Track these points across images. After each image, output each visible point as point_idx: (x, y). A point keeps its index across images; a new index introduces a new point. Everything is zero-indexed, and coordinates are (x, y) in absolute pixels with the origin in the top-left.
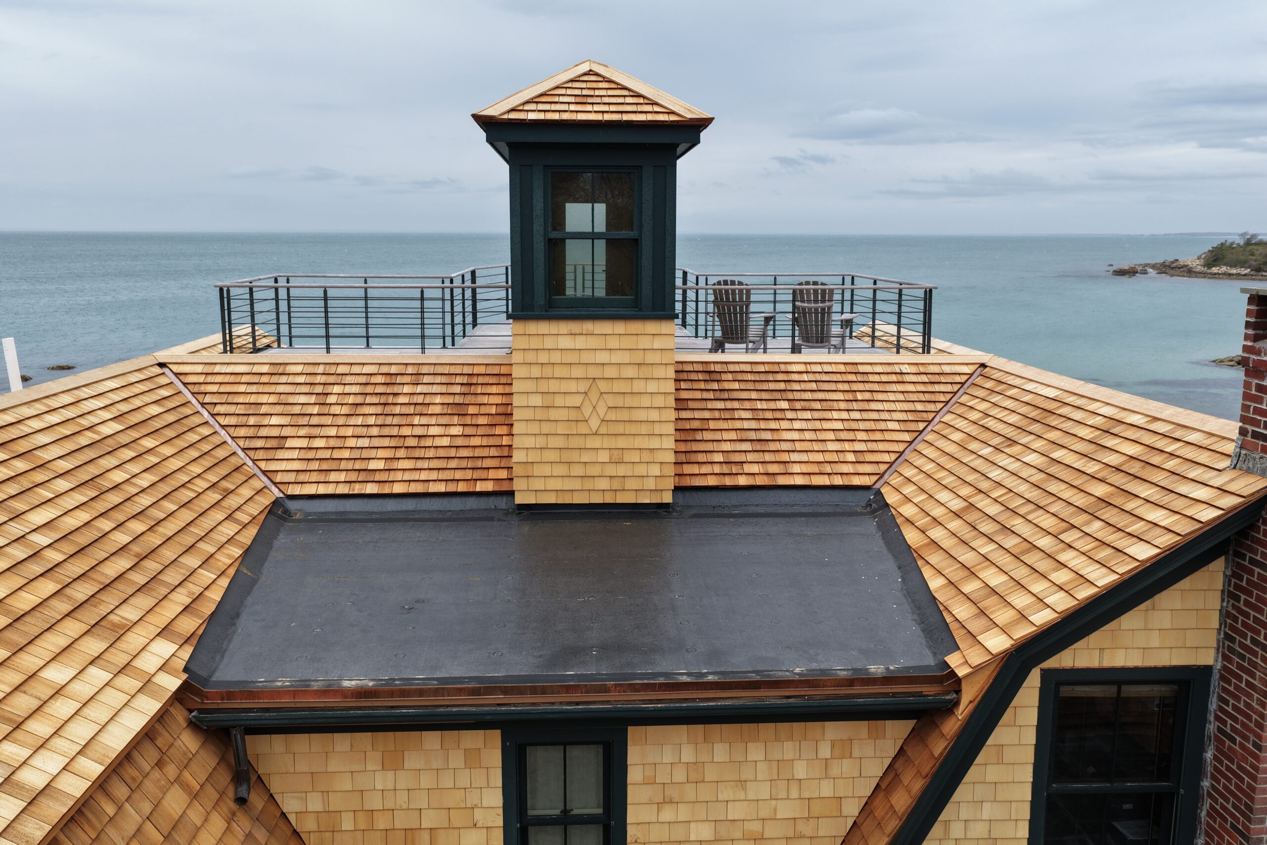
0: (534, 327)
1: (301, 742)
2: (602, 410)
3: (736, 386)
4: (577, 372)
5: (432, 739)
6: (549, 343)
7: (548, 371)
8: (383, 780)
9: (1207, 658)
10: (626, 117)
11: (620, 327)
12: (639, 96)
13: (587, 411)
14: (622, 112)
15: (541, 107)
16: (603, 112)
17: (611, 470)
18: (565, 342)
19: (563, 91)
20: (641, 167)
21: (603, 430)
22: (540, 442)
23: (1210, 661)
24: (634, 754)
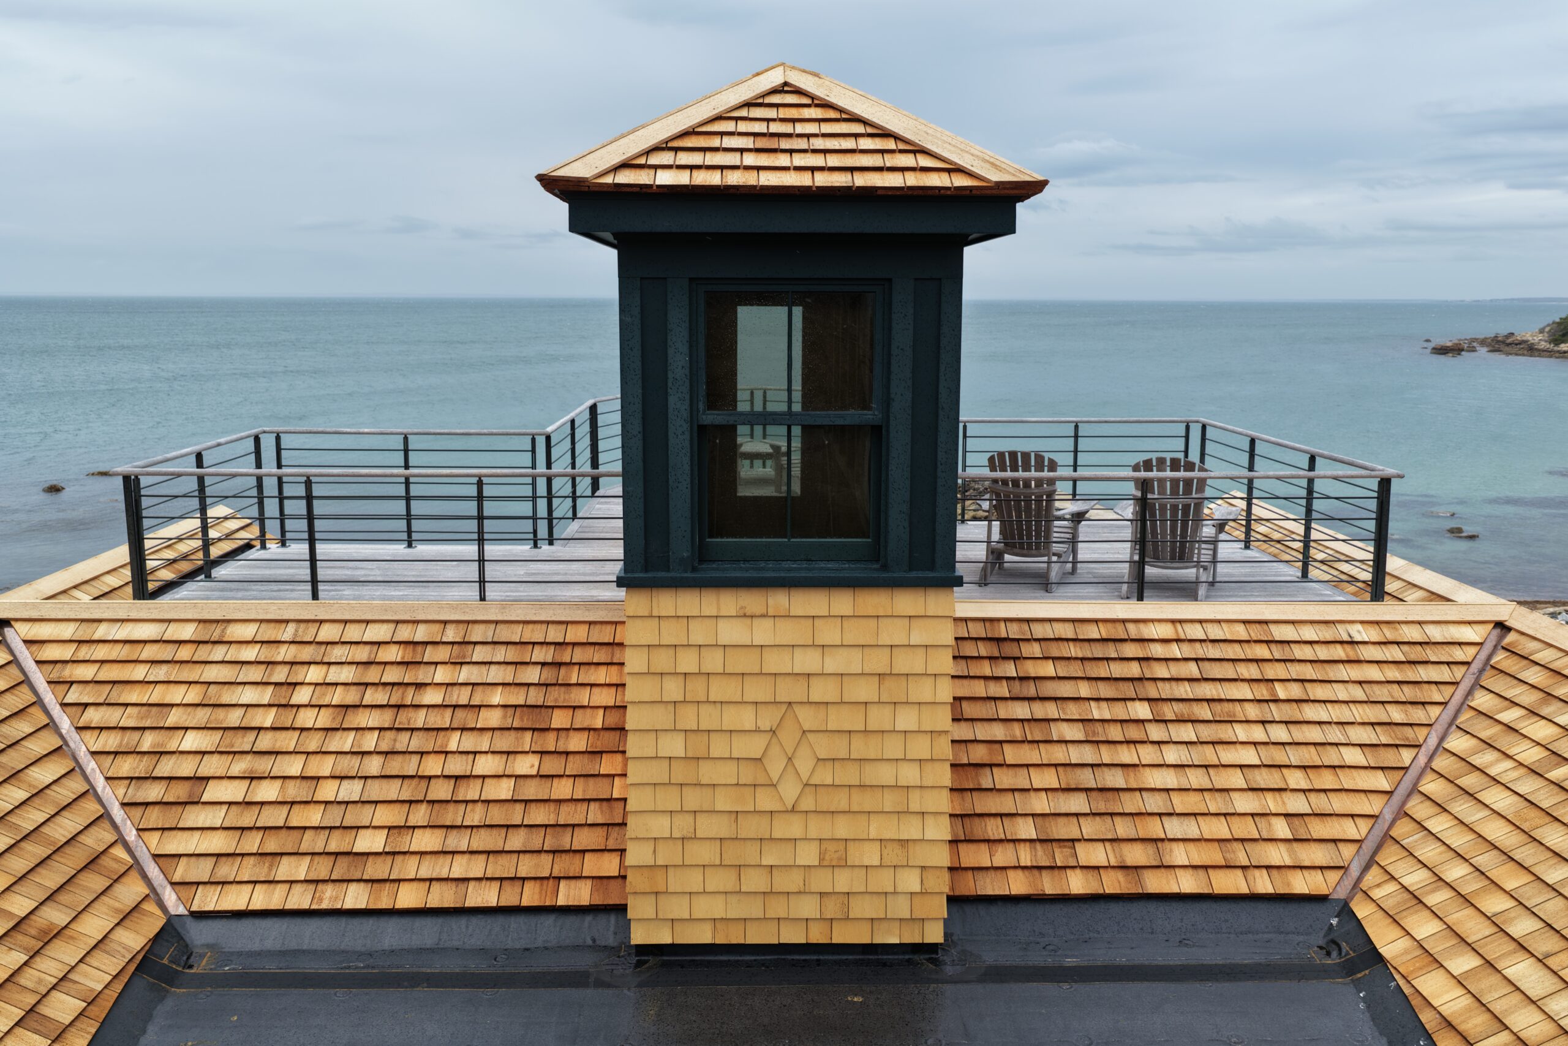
0: (667, 602)
2: (804, 765)
3: (1048, 669)
4: (757, 691)
6: (699, 634)
7: (697, 689)
10: (861, 180)
11: (842, 602)
12: (886, 134)
13: (775, 767)
14: (852, 170)
15: (684, 158)
16: (813, 169)
17: (821, 881)
18: (731, 632)
19: (729, 126)
20: (890, 280)
21: (807, 804)
22: (682, 827)
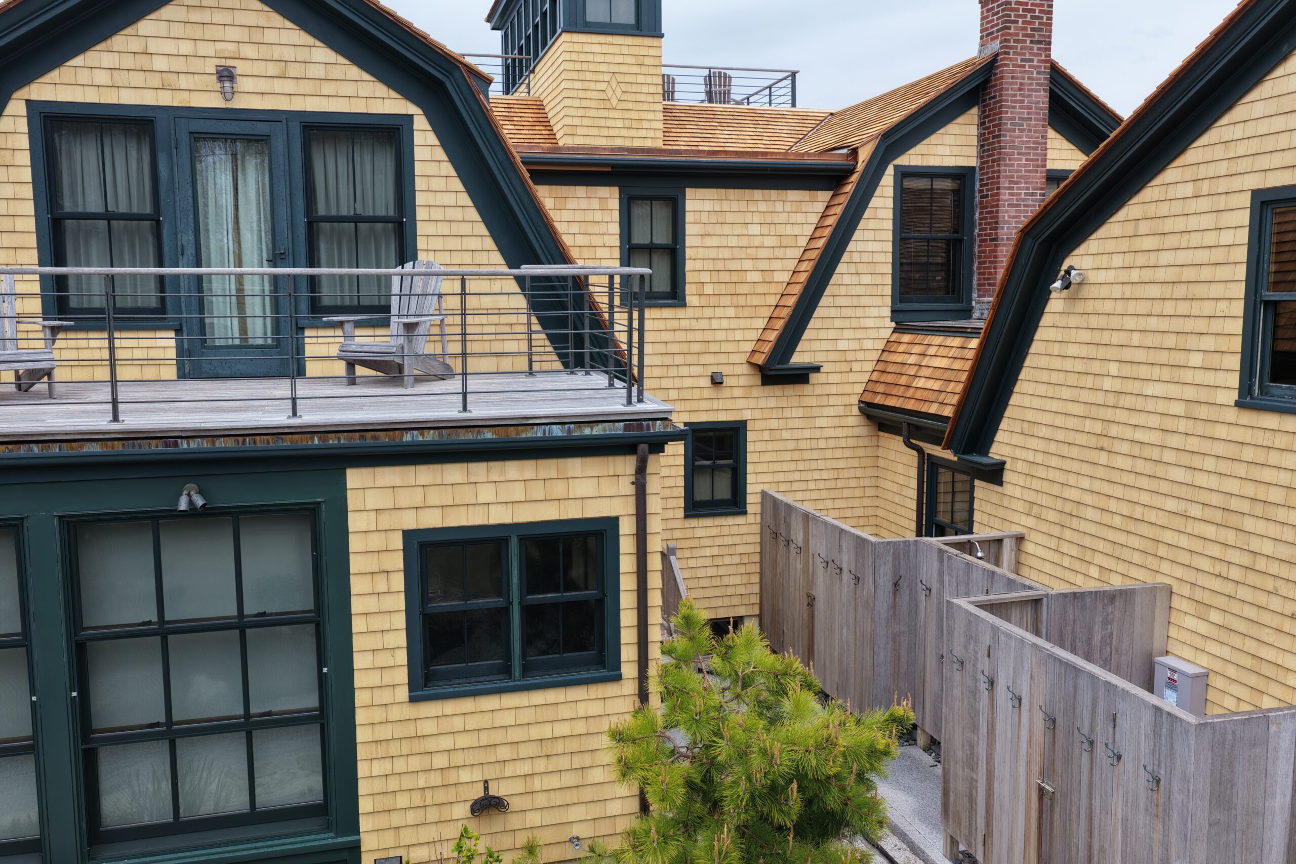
0: (576, 38)
2: (619, 93)
4: (603, 68)
6: (586, 48)
7: (585, 67)
9: (973, 162)
11: (629, 40)
13: (610, 93)
17: (624, 133)
18: (596, 48)
22: (581, 112)
23: (974, 165)
24: (690, 205)
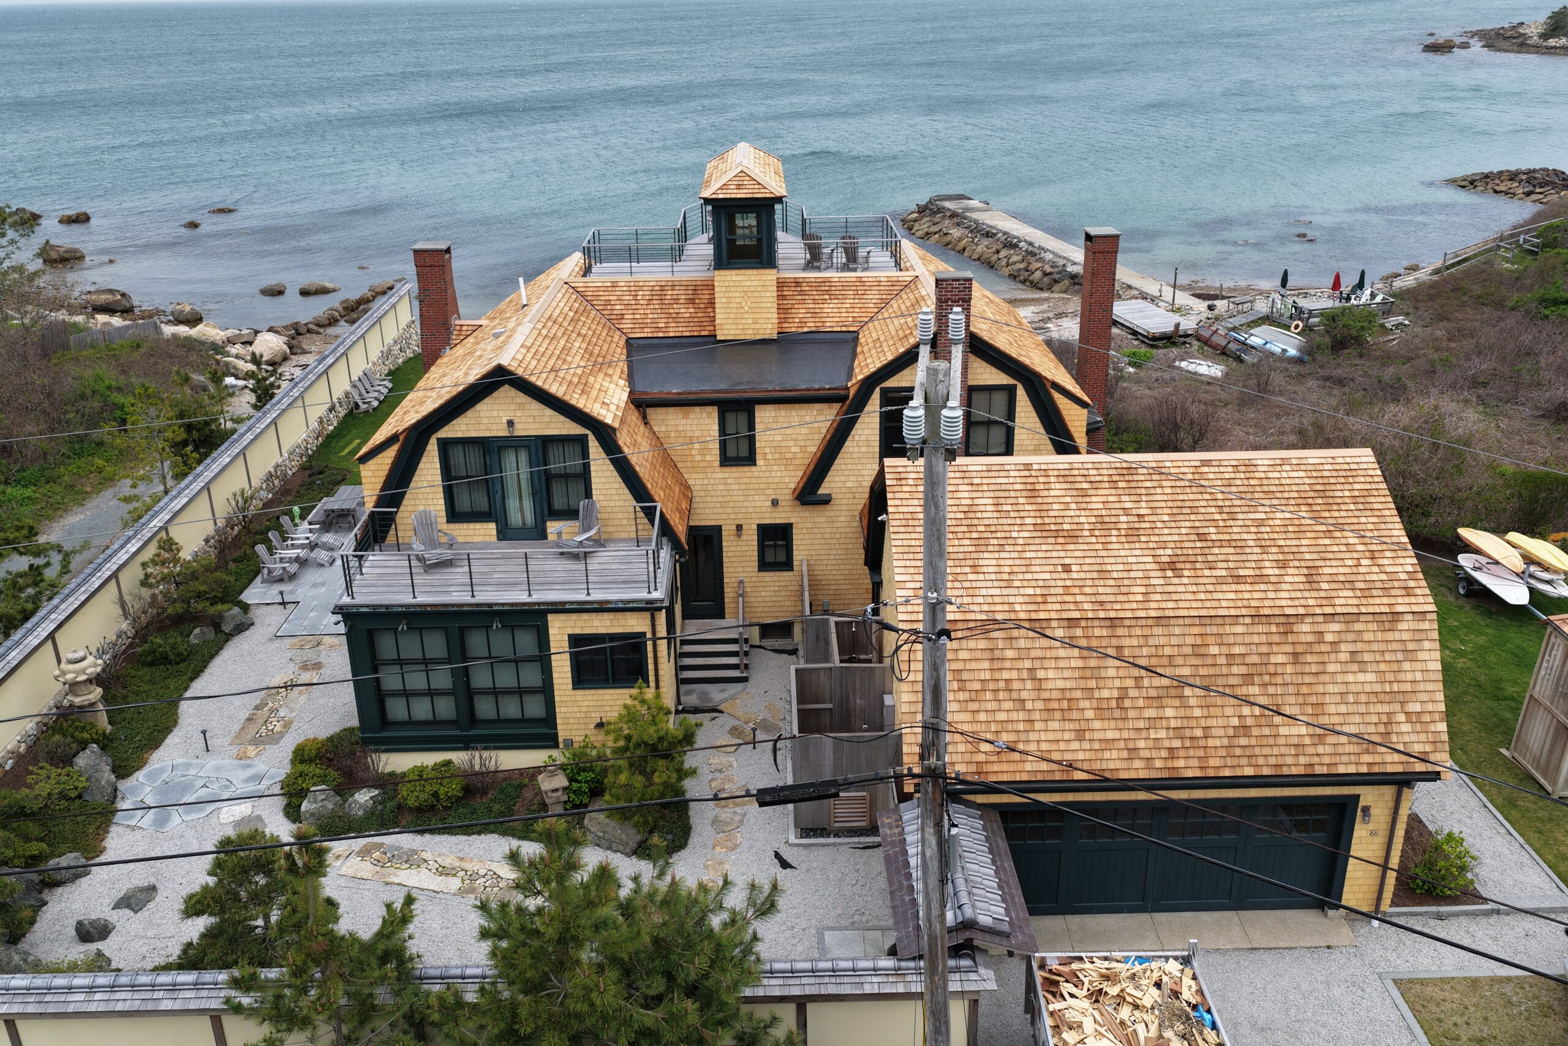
0: (722, 272)
1: (659, 410)
2: (749, 303)
3: (808, 288)
4: (739, 289)
5: (697, 409)
6: (728, 278)
7: (728, 289)
8: (683, 422)
10: (755, 195)
11: (755, 272)
12: (760, 184)
13: (743, 304)
14: (753, 193)
15: (725, 191)
16: (746, 193)
17: (753, 326)
19: (732, 182)
20: (761, 211)
21: (750, 311)
22: (726, 316)
24: (757, 414)
